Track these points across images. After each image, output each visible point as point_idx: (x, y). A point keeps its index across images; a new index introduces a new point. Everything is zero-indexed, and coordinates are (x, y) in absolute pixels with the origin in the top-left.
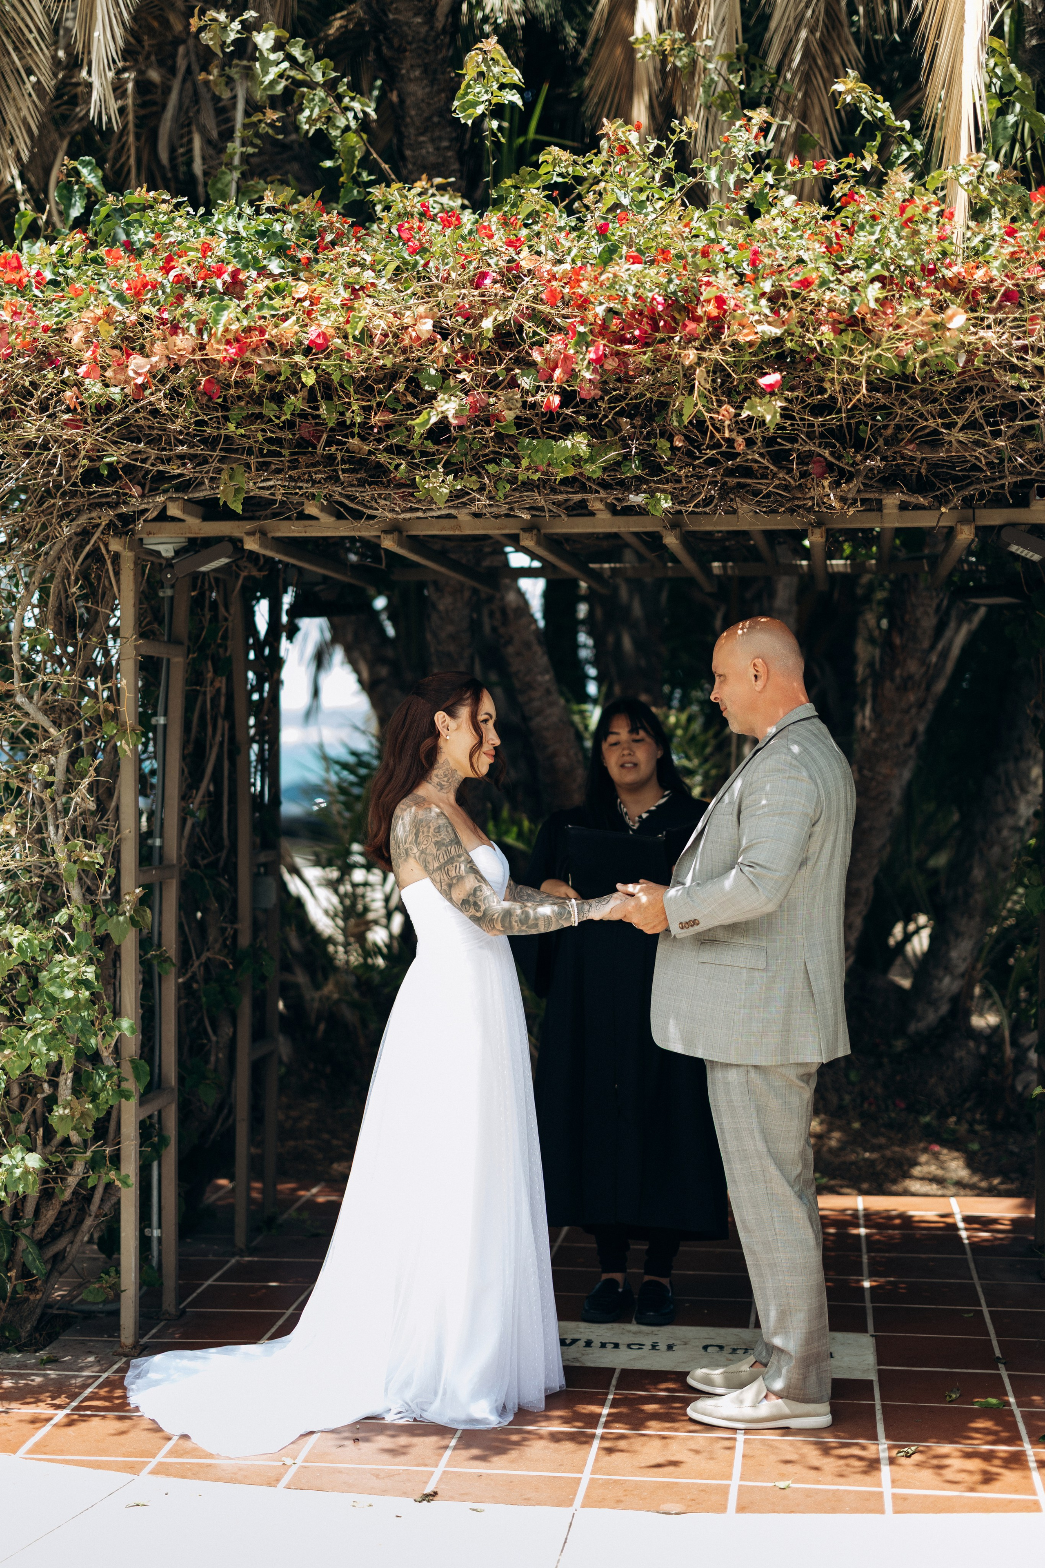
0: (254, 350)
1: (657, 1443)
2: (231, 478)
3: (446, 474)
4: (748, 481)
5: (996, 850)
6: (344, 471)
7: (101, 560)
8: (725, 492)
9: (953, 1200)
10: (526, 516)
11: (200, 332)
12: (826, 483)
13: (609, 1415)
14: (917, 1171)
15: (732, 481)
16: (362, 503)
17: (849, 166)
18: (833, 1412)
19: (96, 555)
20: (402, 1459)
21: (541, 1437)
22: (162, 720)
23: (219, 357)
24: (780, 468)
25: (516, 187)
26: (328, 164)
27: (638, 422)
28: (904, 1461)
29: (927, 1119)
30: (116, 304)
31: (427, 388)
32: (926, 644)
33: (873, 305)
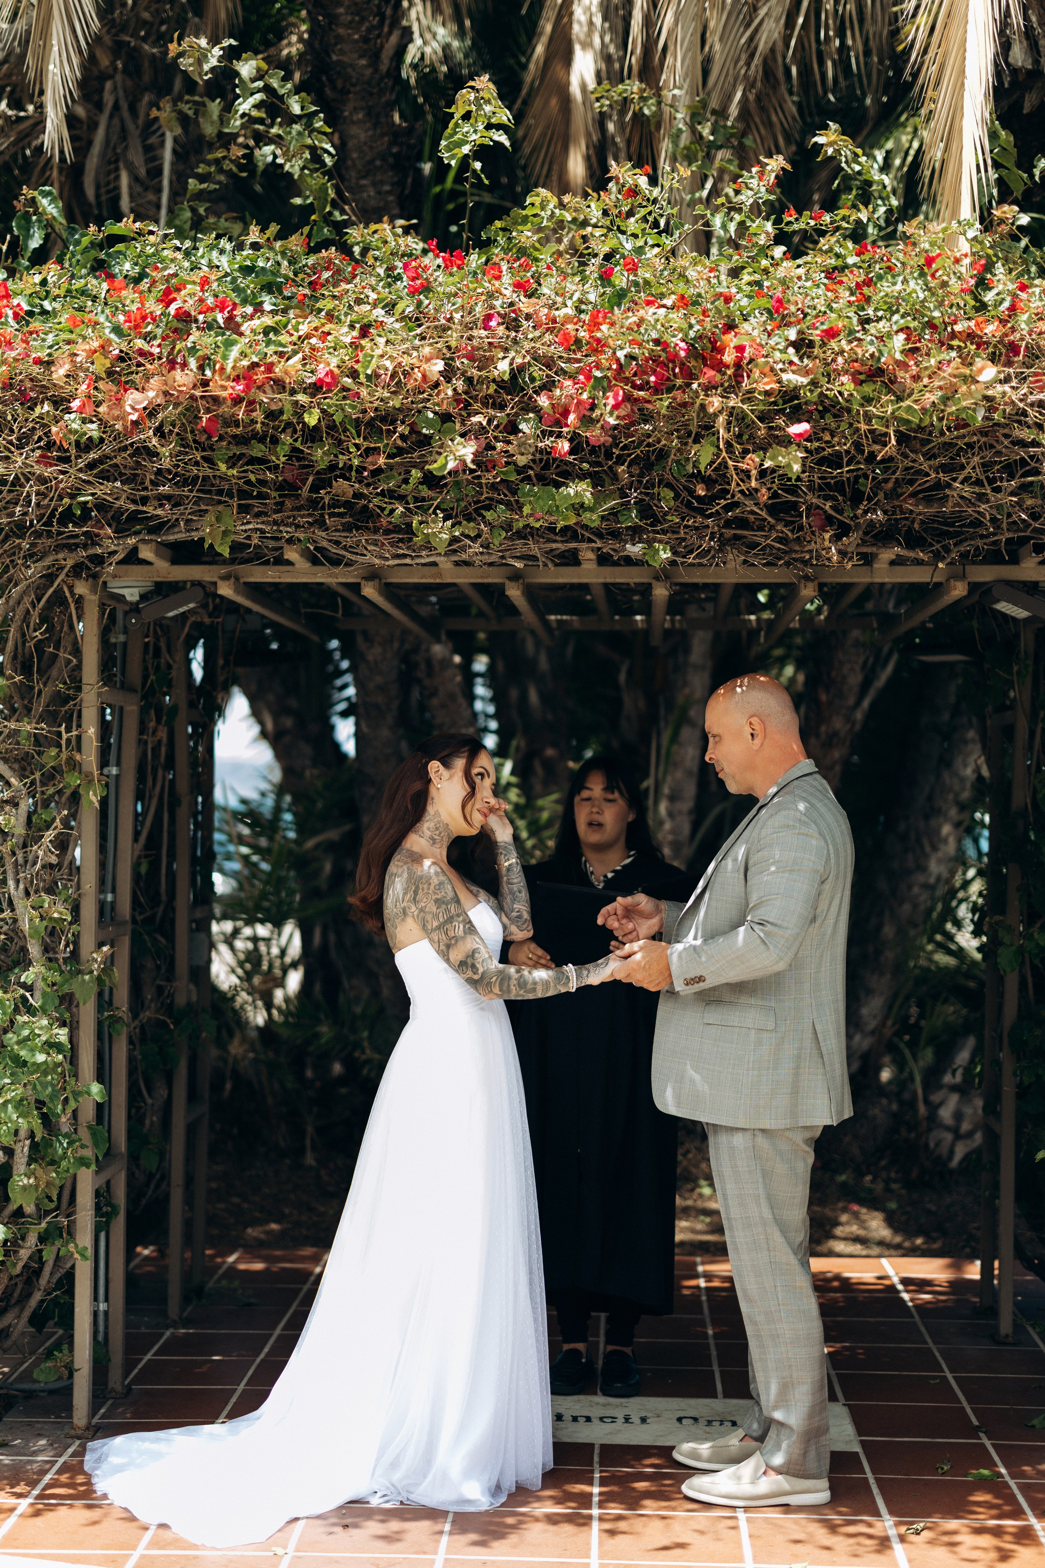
0: (259, 388)
1: (658, 1523)
2: (218, 519)
3: (445, 519)
4: (745, 533)
5: (907, 907)
6: (331, 515)
7: (63, 602)
8: (724, 543)
9: (884, 1261)
10: (519, 565)
11: (201, 368)
12: (827, 536)
13: (601, 1494)
14: (839, 1231)
15: (729, 533)
16: (345, 548)
17: (843, 219)
18: (831, 1488)
19: (59, 599)
20: (398, 1546)
21: (537, 1520)
22: (114, 771)
23: (224, 394)
24: (778, 520)
25: (504, 230)
26: (298, 201)
27: (635, 470)
28: (913, 1538)
29: (843, 1178)
30: (113, 336)
31: (424, 431)
32: (851, 701)
33: (898, 356)
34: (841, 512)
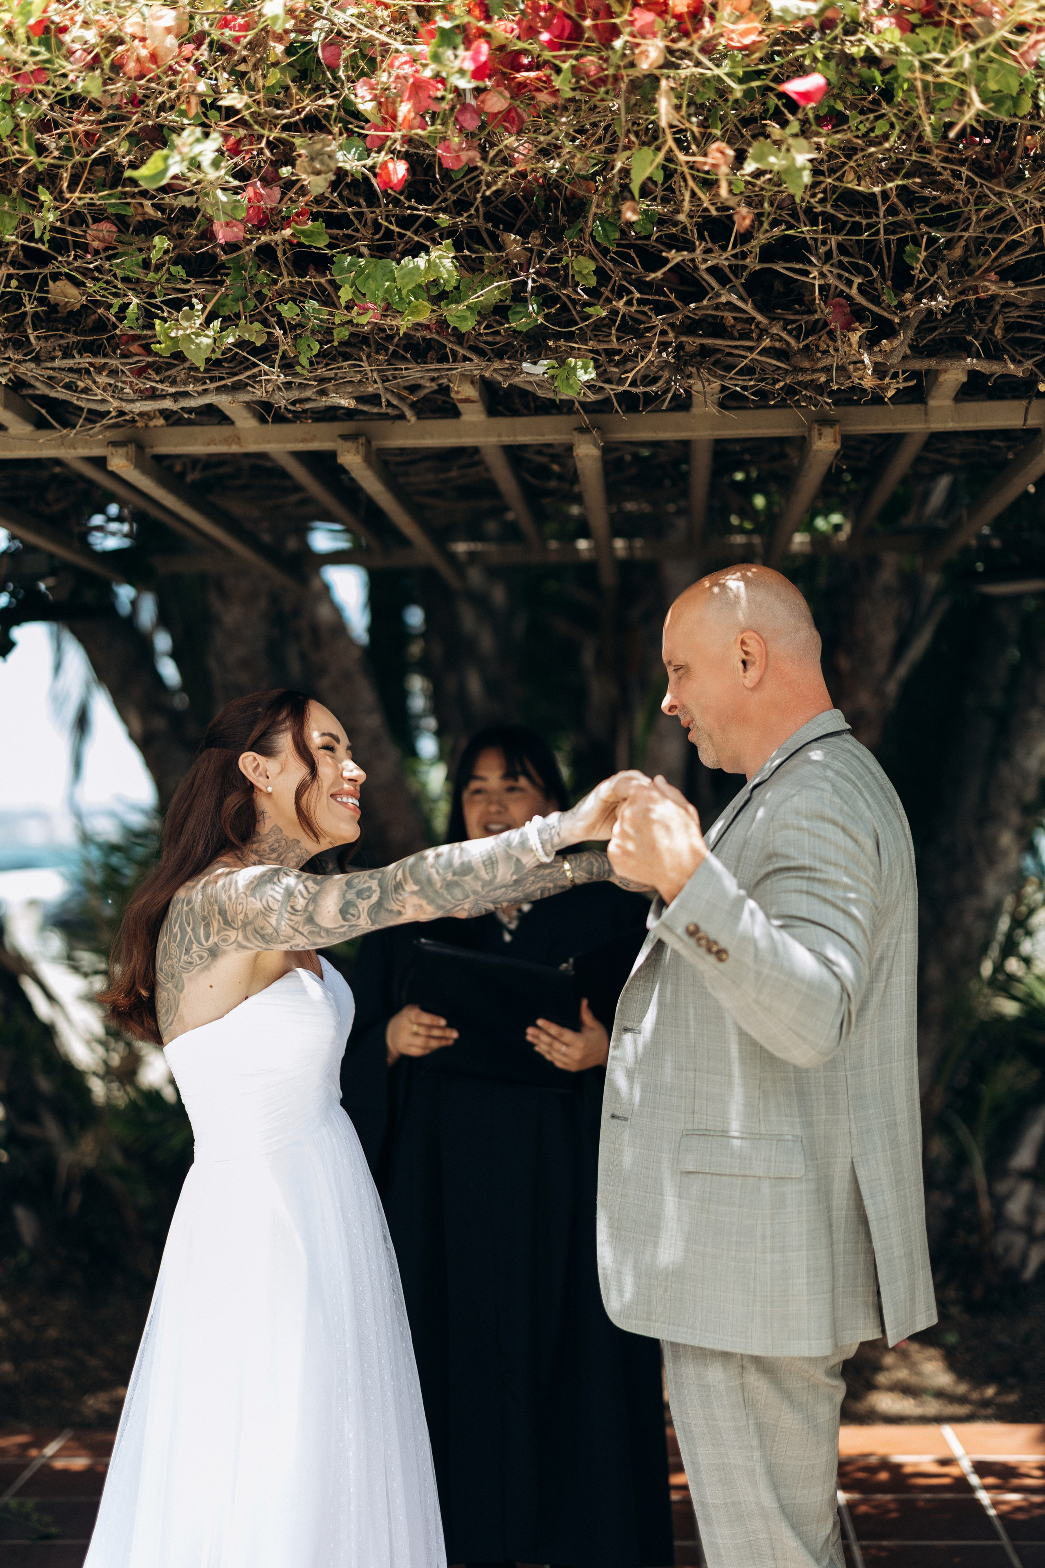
4: (719, 342)
8: (684, 359)
9: (948, 1431)
12: (855, 337)
15: (692, 342)
24: (772, 319)
27: (535, 239)
34: (876, 300)
